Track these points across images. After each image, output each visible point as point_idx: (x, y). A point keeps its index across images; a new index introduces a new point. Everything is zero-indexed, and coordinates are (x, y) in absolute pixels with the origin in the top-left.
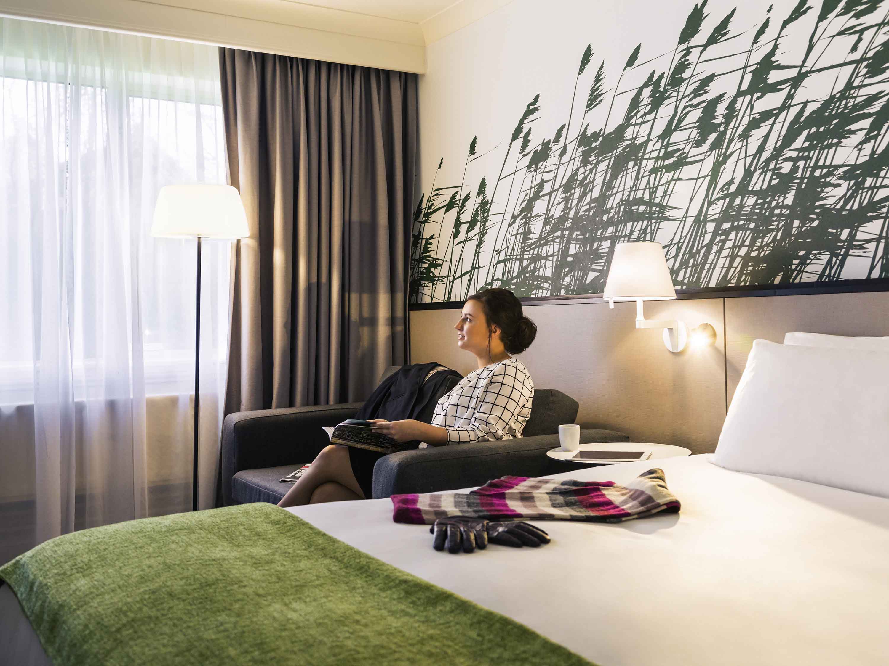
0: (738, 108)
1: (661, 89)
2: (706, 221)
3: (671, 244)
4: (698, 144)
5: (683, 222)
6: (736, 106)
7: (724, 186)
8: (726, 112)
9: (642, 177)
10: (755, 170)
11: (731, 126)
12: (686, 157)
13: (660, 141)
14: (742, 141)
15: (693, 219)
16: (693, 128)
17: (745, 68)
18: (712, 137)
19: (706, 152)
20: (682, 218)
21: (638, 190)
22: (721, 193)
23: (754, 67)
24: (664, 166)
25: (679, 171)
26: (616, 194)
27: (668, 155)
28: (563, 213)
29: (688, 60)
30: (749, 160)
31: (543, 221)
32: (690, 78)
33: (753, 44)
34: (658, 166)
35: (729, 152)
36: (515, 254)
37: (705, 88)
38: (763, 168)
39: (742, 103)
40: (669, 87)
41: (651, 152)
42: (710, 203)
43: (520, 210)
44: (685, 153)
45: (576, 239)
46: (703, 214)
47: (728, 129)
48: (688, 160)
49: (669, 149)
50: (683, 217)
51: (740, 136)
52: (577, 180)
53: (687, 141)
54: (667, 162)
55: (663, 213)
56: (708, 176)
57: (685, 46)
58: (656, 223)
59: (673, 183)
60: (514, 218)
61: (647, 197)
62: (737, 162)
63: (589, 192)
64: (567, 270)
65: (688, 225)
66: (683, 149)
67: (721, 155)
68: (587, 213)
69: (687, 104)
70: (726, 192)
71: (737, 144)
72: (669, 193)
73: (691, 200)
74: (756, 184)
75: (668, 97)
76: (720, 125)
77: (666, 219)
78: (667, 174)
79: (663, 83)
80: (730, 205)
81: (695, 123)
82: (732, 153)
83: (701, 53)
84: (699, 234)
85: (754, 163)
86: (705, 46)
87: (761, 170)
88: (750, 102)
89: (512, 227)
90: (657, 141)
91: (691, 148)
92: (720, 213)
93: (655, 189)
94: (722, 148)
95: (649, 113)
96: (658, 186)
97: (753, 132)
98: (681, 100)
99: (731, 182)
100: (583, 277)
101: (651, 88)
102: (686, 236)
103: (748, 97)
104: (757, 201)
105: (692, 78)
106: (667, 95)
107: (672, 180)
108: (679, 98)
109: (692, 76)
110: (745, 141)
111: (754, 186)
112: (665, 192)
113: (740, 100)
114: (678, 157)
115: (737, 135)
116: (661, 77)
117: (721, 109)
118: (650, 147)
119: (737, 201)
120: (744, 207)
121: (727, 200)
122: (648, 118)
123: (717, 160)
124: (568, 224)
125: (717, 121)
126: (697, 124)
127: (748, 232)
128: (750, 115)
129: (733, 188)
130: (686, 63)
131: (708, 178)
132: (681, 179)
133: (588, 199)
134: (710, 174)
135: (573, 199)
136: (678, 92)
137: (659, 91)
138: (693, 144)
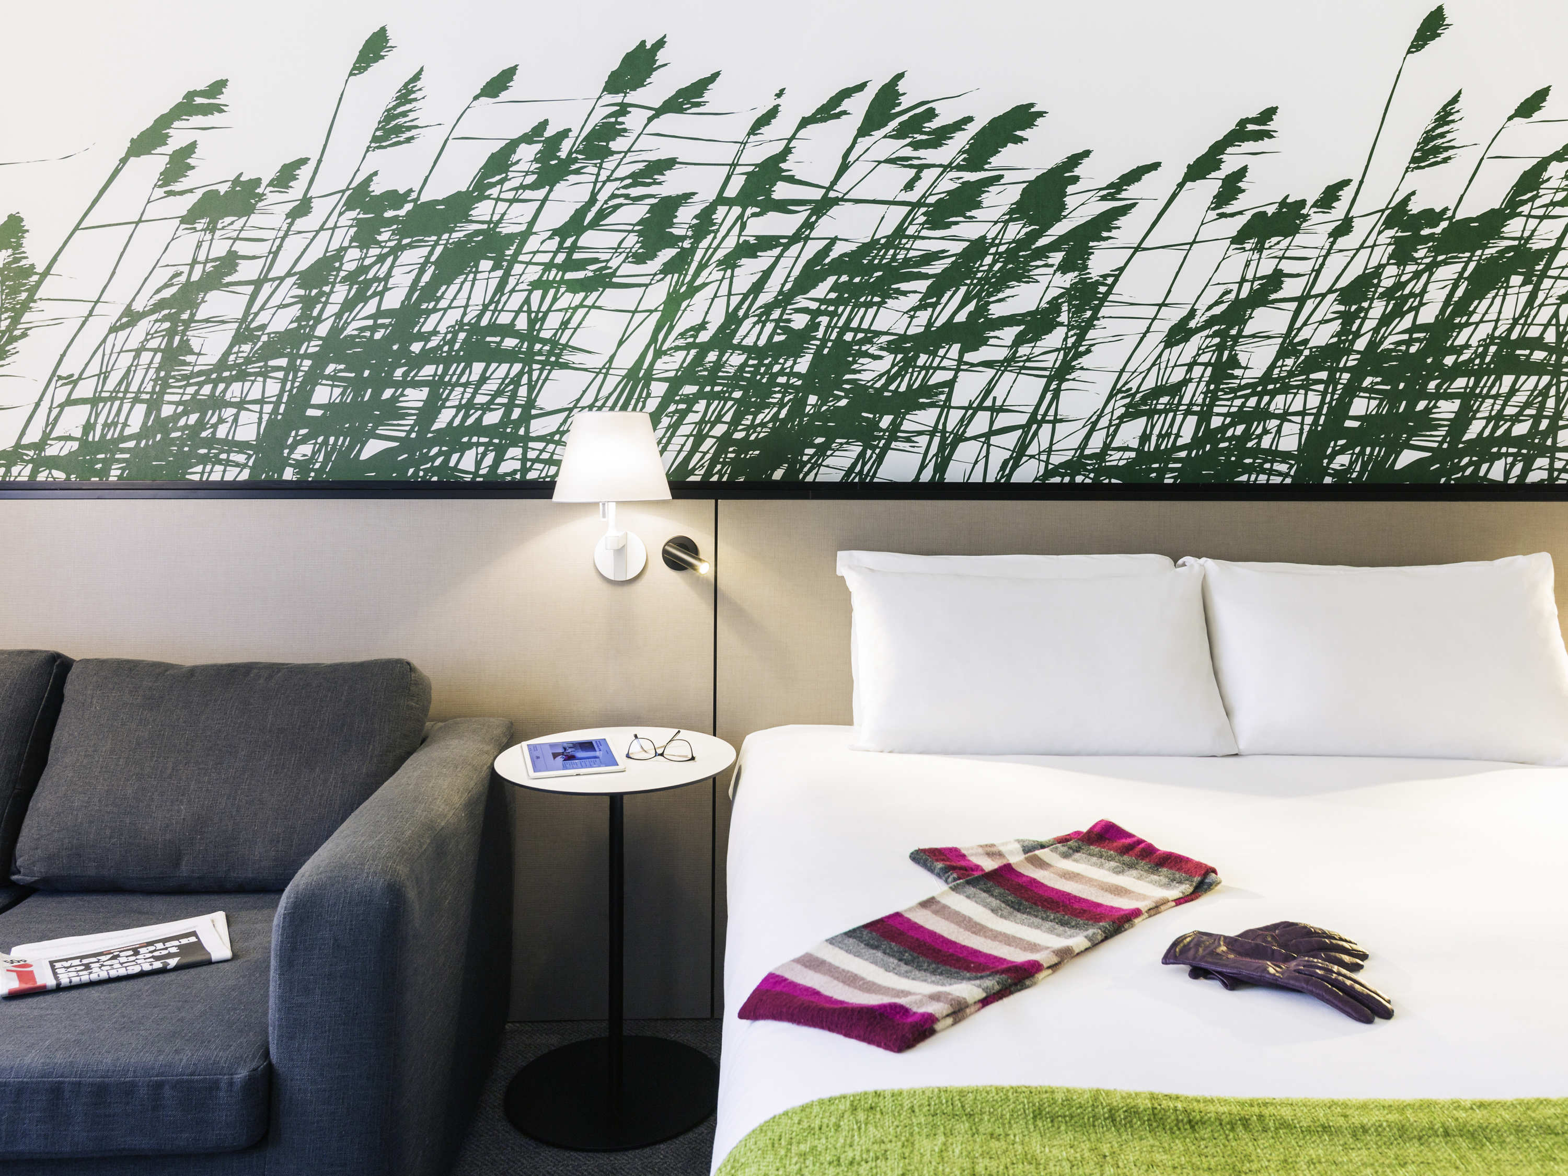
0: (719, 221)
1: (563, 154)
2: (649, 378)
3: (575, 407)
4: (639, 259)
5: (601, 376)
6: (713, 217)
7: (687, 331)
8: (695, 221)
9: (513, 291)
10: (746, 316)
11: (705, 243)
12: (613, 274)
13: (557, 239)
14: (725, 270)
15: (624, 372)
16: (629, 232)
17: (734, 165)
18: (667, 254)
19: (655, 275)
20: (601, 369)
21: (502, 310)
22: (682, 341)
23: (750, 169)
24: (562, 281)
25: (596, 294)
26: (445, 310)
27: (570, 265)
28: (295, 325)
29: (623, 123)
30: (735, 301)
31: (233, 332)
32: (626, 153)
33: (749, 134)
34: (551, 278)
35: (698, 282)
36: (134, 387)
37: (656, 177)
38: (760, 316)
39: (725, 216)
40: (580, 157)
41: (535, 253)
42: (659, 354)
43: (152, 302)
44: (611, 268)
45: (333, 378)
46: (645, 366)
47: (697, 247)
48: (615, 280)
49: (576, 256)
50: (604, 367)
51: (720, 263)
52: (339, 269)
53: (617, 249)
54: (569, 276)
55: (559, 356)
56: (656, 310)
57: (618, 98)
58: (541, 370)
59: (581, 312)
60: (131, 317)
61: (522, 324)
62: (713, 300)
63: (375, 294)
64: (303, 432)
65: (611, 382)
66: (607, 261)
67: (683, 284)
68: (368, 334)
69: (617, 192)
70: (691, 340)
71: (712, 274)
72: (573, 324)
73: (621, 343)
74: (745, 336)
75: (578, 172)
76: (683, 238)
77: (565, 366)
78: (569, 295)
79: (566, 147)
80: (699, 360)
81: (634, 225)
82: (705, 285)
83: (650, 120)
84: (636, 396)
85: (745, 306)
86: (659, 112)
87: (756, 318)
88: (741, 216)
89: (122, 335)
90: (550, 238)
91: (624, 262)
92: (677, 371)
93: (540, 315)
94: (685, 275)
95: (534, 186)
96: (549, 310)
97: (744, 261)
98: (604, 183)
99: (702, 326)
100: (351, 447)
101: (539, 147)
102: (608, 398)
103: (737, 210)
104: (746, 361)
105: (629, 154)
106: (573, 167)
107: (581, 305)
108: (602, 177)
109: (629, 150)
110: (729, 272)
111: (742, 340)
112: (565, 324)
113: (722, 210)
114: (595, 271)
115: (715, 258)
116: (565, 134)
117: (686, 216)
118: (532, 243)
119: (712, 356)
120: (723, 366)
121: (693, 352)
122: (528, 194)
123: (676, 291)
124: (313, 347)
125: (676, 231)
126: (637, 228)
127: (730, 403)
128: (740, 235)
129: (704, 337)
130: (618, 127)
131: (657, 315)
132: (600, 308)
133: (371, 307)
134: (661, 308)
135: (326, 304)
136: (600, 168)
137: (558, 158)
138: (627, 257)
